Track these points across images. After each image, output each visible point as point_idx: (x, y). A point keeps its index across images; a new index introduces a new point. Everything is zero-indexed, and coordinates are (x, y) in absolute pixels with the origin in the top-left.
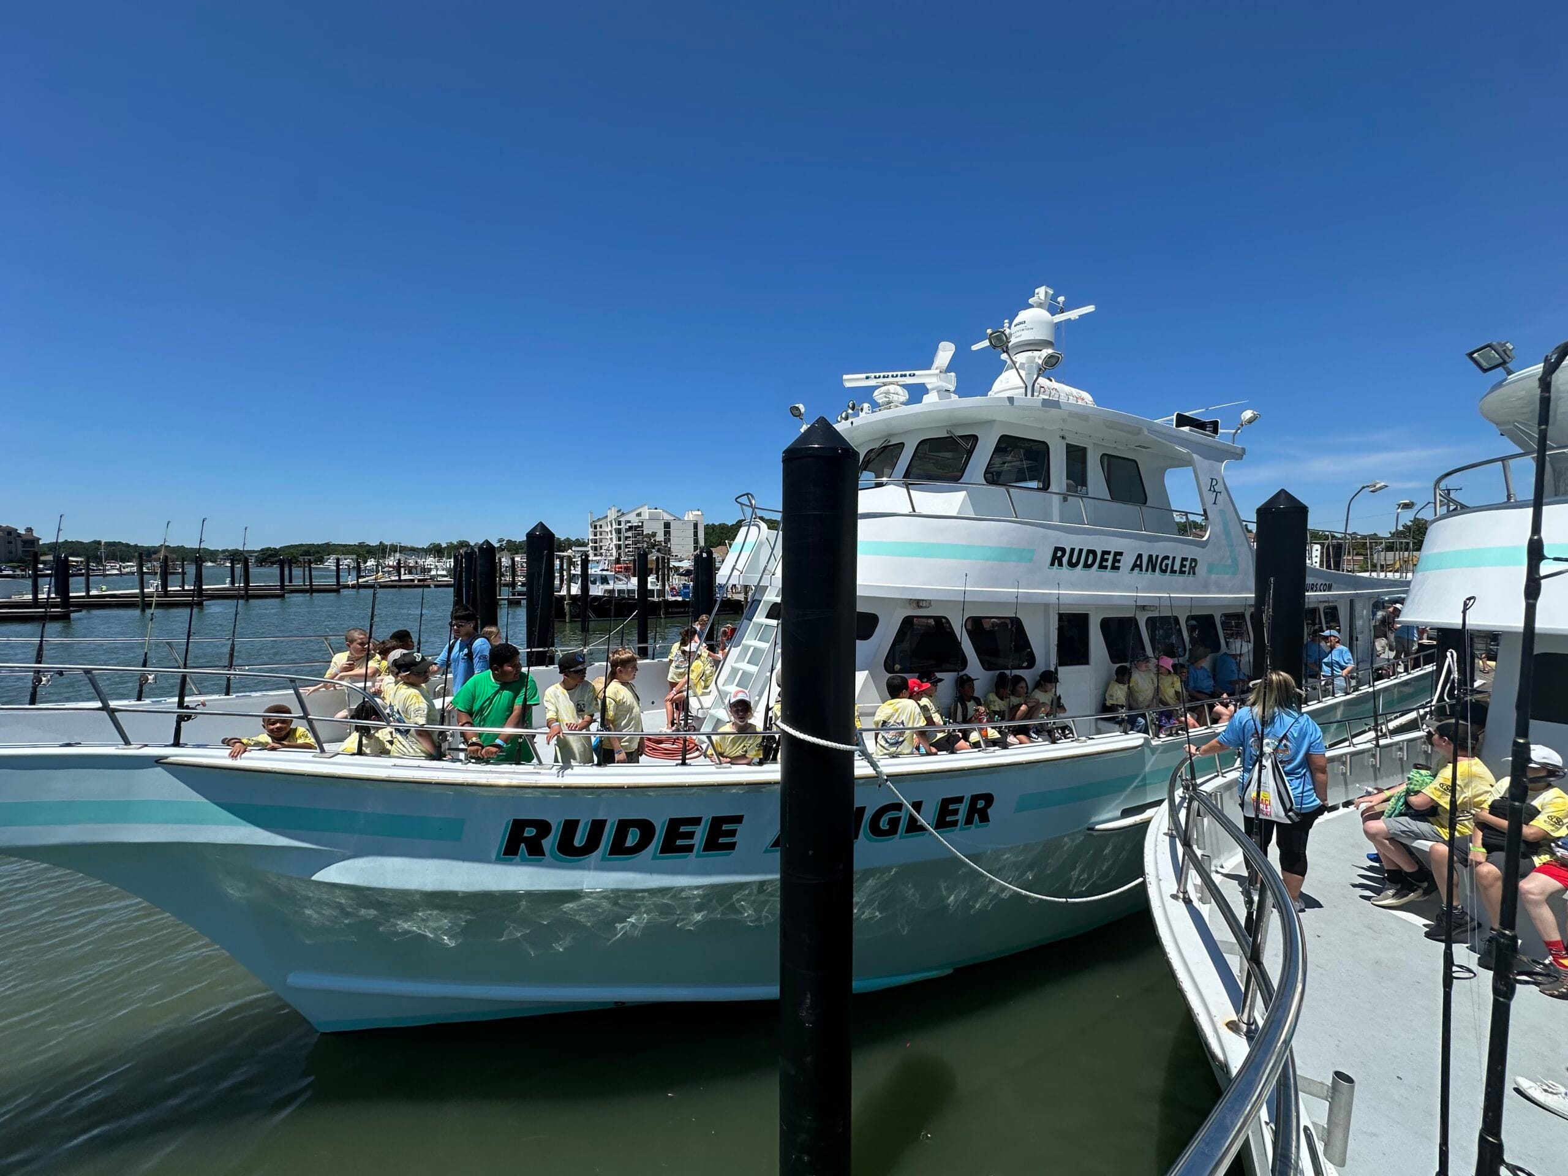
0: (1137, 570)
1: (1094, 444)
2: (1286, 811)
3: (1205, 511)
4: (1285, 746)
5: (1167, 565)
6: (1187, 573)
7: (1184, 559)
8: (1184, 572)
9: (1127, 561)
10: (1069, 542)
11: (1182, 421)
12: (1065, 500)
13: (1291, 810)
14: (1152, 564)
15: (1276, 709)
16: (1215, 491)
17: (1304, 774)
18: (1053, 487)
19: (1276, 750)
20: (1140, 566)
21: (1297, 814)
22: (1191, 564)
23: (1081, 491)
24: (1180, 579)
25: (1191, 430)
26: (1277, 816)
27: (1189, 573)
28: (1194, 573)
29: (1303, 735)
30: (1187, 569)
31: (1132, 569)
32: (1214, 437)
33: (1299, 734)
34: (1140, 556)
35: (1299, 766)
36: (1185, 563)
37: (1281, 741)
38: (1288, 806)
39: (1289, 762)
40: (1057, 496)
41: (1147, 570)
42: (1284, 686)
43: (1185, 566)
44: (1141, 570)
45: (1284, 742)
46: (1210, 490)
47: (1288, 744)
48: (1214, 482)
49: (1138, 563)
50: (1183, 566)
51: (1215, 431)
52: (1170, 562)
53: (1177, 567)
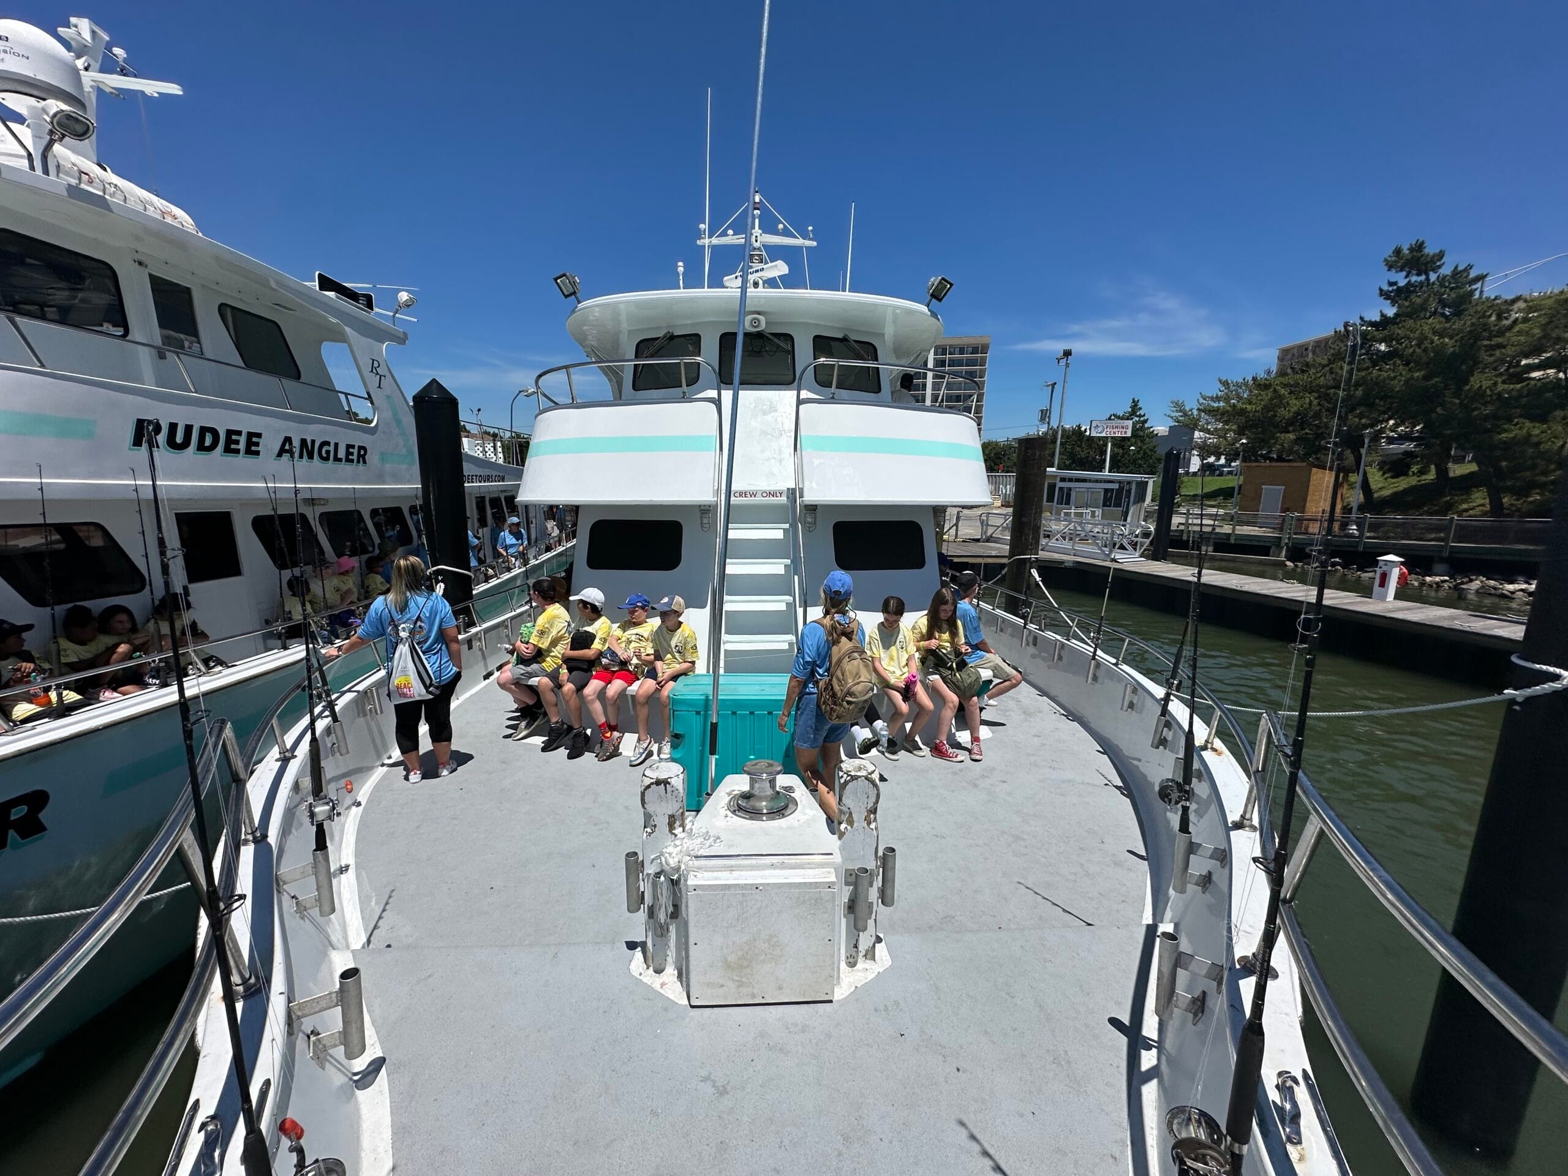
0: (286, 457)
1: (203, 286)
2: (426, 687)
3: (368, 393)
4: (420, 627)
5: (328, 452)
6: (355, 461)
7: (349, 446)
8: (352, 461)
9: (270, 444)
10: (165, 414)
11: (326, 283)
12: (162, 356)
13: (431, 685)
14: (307, 449)
15: (408, 594)
16: (378, 374)
17: (440, 649)
18: (135, 334)
19: (412, 633)
20: (291, 452)
21: (437, 688)
22: (359, 452)
23: (190, 348)
24: (348, 468)
25: (337, 297)
26: (420, 695)
27: (358, 462)
28: (365, 462)
29: (434, 613)
30: (355, 457)
31: (280, 455)
32: (369, 313)
33: (431, 614)
34: (288, 440)
35: (435, 641)
36: (351, 450)
37: (415, 623)
38: (428, 682)
39: (426, 641)
40: (146, 349)
41: (301, 457)
42: (413, 570)
43: (352, 454)
44: (292, 456)
45: (419, 623)
46: (372, 371)
47: (423, 625)
48: (376, 364)
49: (287, 447)
50: (348, 453)
51: (370, 306)
52: (332, 448)
53: (342, 454)
